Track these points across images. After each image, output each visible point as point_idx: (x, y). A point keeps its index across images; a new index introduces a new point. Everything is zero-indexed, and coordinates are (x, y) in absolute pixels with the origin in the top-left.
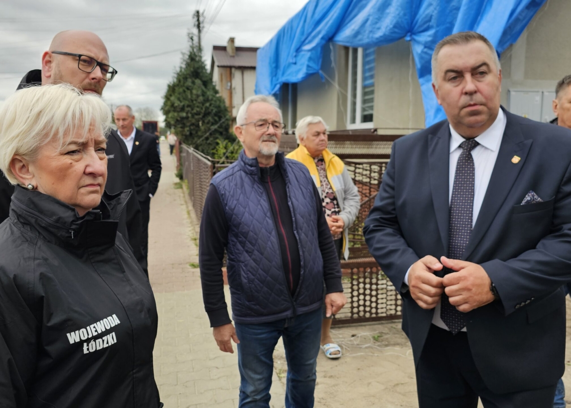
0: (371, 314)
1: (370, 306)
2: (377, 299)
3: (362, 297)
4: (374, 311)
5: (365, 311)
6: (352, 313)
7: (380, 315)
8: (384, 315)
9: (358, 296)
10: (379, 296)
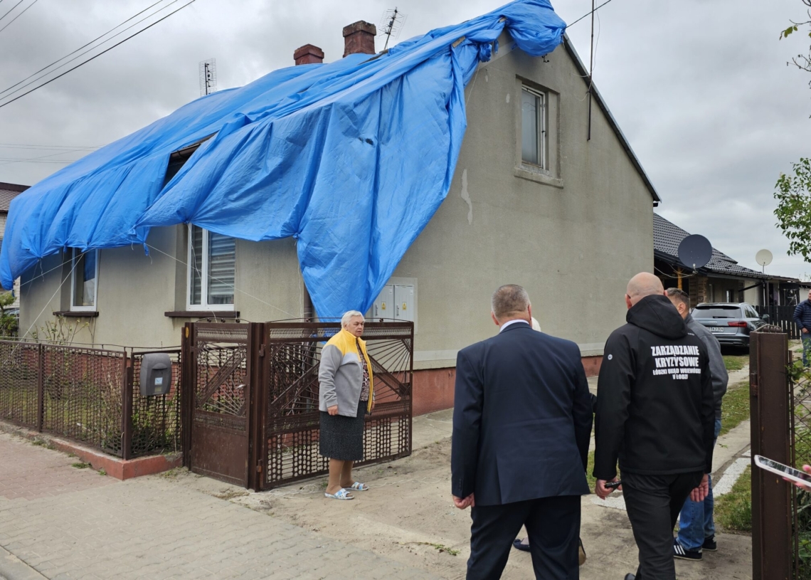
0: (307, 471)
1: (306, 464)
2: (311, 458)
3: (300, 457)
4: (308, 468)
5: (302, 470)
6: (294, 472)
7: (313, 471)
8: (316, 471)
9: (298, 457)
10: (313, 455)
